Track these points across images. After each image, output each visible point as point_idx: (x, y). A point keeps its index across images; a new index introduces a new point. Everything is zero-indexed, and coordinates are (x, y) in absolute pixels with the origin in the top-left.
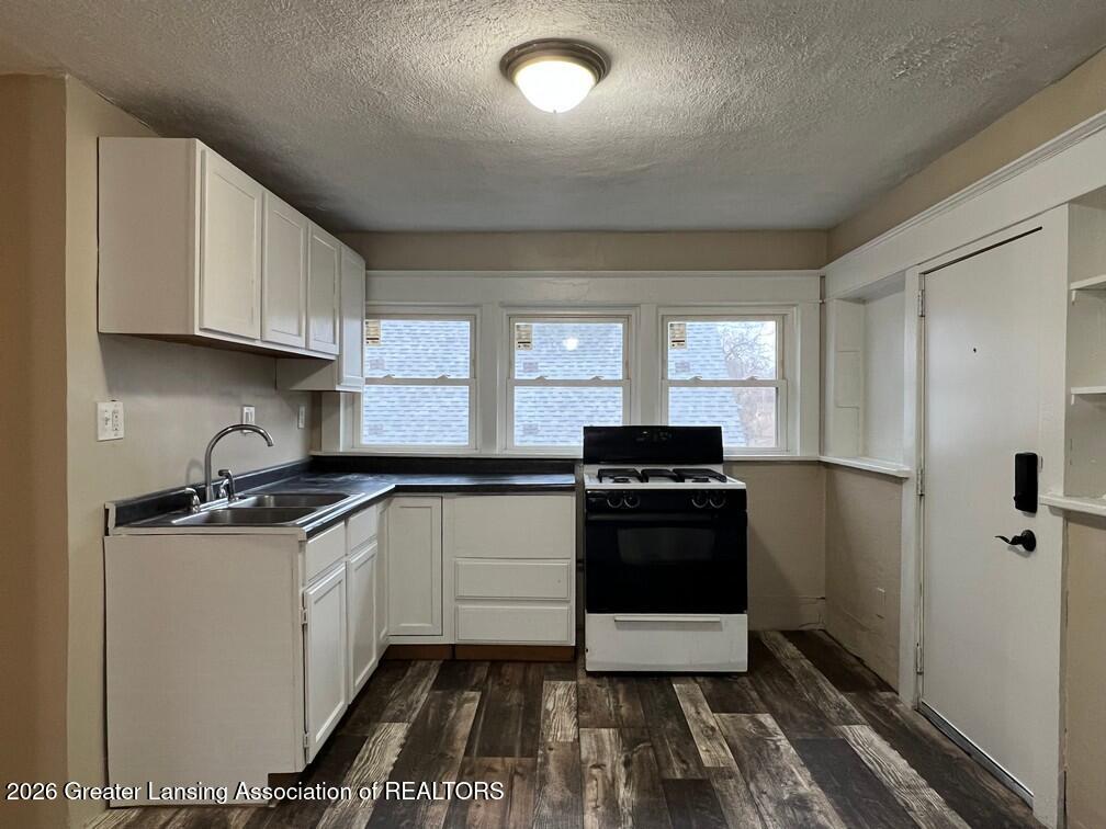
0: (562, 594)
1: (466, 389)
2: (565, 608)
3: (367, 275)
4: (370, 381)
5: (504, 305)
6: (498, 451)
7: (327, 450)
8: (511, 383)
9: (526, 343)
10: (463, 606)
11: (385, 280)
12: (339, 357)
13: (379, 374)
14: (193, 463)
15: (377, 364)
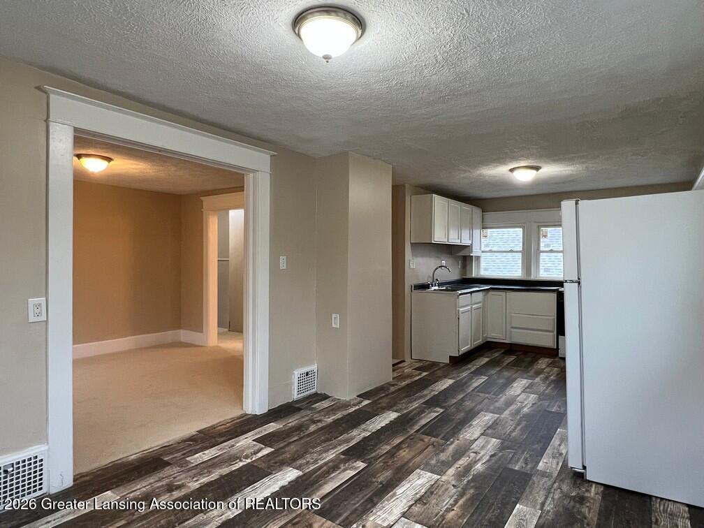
0: (551, 329)
1: (520, 255)
2: (552, 334)
3: (483, 215)
4: (483, 252)
5: (536, 222)
6: (533, 278)
7: (468, 276)
8: (538, 252)
9: (545, 236)
10: (513, 330)
11: (489, 215)
12: (472, 244)
13: (487, 249)
14: (429, 277)
15: (487, 246)
